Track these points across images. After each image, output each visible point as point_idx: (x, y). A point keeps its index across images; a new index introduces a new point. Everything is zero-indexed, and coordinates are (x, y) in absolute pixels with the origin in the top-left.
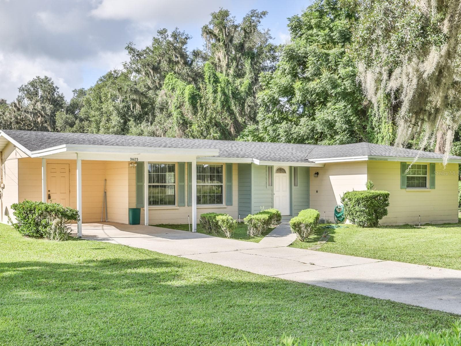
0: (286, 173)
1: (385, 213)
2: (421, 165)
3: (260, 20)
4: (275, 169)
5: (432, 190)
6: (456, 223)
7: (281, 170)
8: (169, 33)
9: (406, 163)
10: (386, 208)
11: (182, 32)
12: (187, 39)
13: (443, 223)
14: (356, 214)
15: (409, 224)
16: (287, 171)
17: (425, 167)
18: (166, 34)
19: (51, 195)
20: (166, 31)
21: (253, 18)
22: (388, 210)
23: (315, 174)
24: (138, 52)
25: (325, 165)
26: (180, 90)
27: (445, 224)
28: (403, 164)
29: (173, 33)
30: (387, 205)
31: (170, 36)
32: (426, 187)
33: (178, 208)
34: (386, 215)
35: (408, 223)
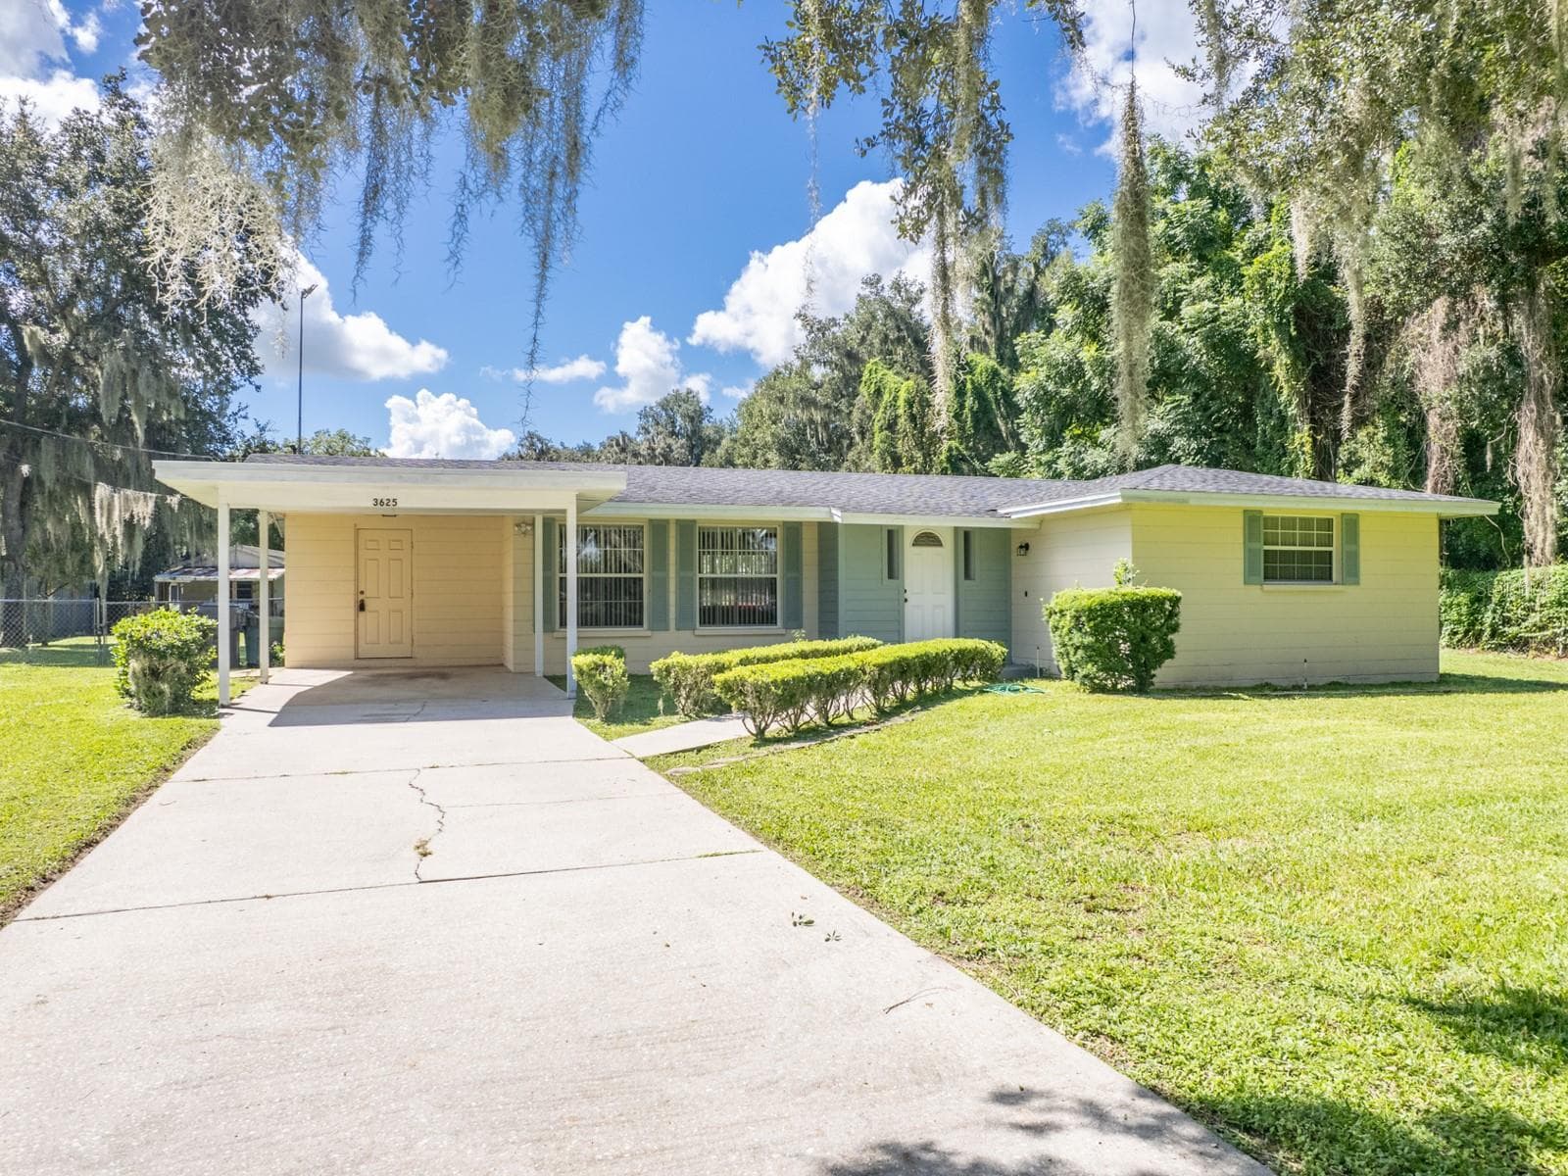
0: (941, 545)
1: (1169, 651)
2: (1312, 519)
3: (1067, 239)
4: (908, 538)
5: (1350, 589)
6: (1432, 683)
7: (928, 539)
8: (887, 282)
9: (1261, 512)
10: (1170, 637)
11: (911, 279)
12: (921, 292)
13: (1388, 681)
14: (1075, 653)
15: (1274, 682)
16: (948, 540)
17: (1327, 524)
18: (880, 285)
19: (367, 603)
20: (879, 280)
21: (1052, 237)
22: (1176, 643)
23: (1021, 547)
24: (820, 322)
25: (1042, 520)
26: (890, 393)
27: (1394, 684)
28: (1251, 514)
29: (894, 283)
30: (1175, 629)
31: (887, 288)
32: (1330, 579)
33: (649, 633)
34: (1172, 657)
35: (1269, 681)
